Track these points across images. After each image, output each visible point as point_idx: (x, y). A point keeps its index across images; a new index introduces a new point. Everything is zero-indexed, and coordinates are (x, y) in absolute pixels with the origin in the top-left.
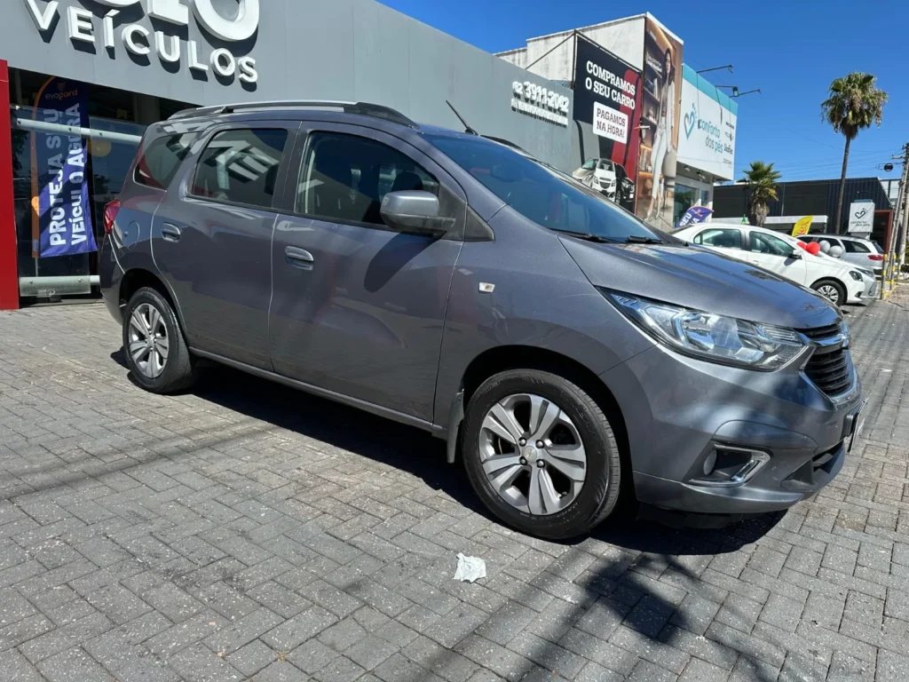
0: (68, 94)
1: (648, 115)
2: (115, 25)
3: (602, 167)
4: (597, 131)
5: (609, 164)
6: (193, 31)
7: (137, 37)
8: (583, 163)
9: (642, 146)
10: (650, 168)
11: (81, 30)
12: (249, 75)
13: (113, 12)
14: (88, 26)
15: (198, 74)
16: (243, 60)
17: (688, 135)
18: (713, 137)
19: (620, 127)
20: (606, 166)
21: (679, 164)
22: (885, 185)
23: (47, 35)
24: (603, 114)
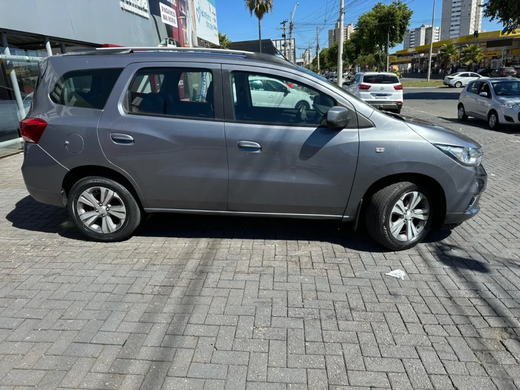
1: (182, 9)
3: (170, 43)
4: (164, 21)
5: (173, 41)
8: (160, 41)
9: (183, 29)
10: (187, 42)
17: (199, 21)
18: (209, 21)
19: (173, 18)
20: (172, 42)
21: (198, 38)
22: (274, 43)
24: (165, 10)
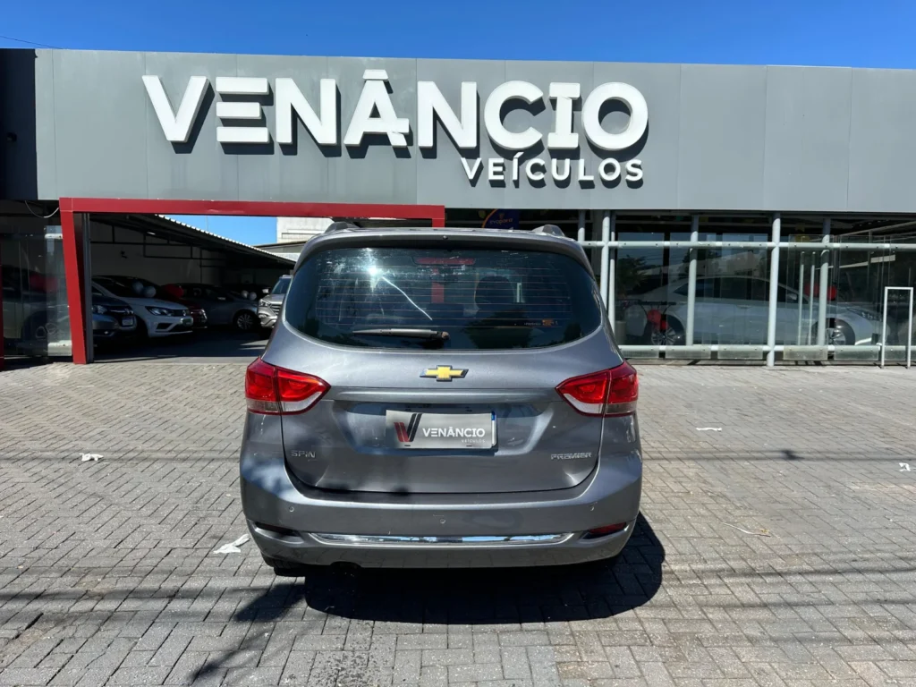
0: (506, 221)
2: (520, 164)
6: (586, 150)
7: (536, 168)
11: (495, 173)
12: (635, 175)
13: (519, 154)
14: (500, 169)
15: (587, 185)
16: (629, 165)
23: (473, 182)
